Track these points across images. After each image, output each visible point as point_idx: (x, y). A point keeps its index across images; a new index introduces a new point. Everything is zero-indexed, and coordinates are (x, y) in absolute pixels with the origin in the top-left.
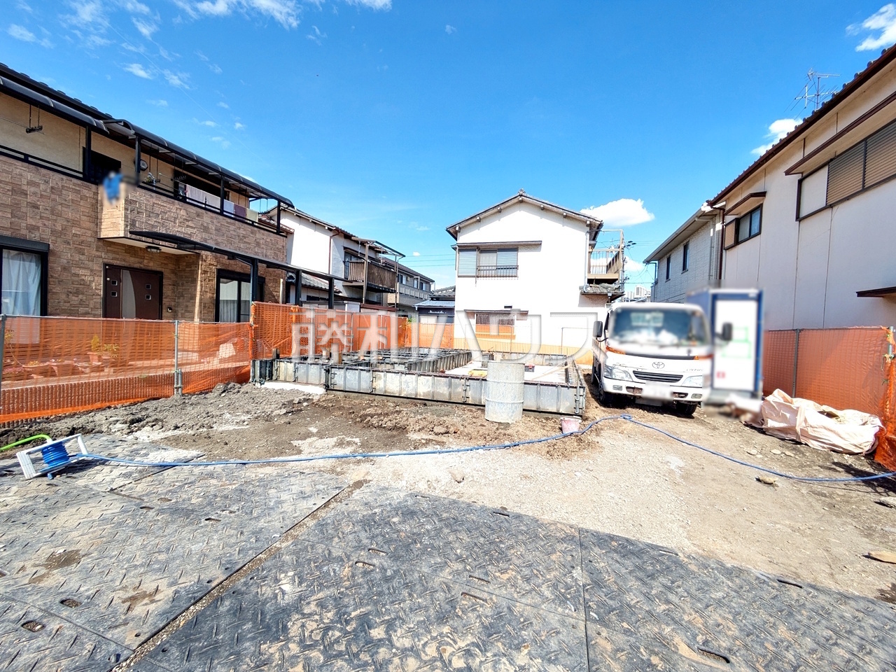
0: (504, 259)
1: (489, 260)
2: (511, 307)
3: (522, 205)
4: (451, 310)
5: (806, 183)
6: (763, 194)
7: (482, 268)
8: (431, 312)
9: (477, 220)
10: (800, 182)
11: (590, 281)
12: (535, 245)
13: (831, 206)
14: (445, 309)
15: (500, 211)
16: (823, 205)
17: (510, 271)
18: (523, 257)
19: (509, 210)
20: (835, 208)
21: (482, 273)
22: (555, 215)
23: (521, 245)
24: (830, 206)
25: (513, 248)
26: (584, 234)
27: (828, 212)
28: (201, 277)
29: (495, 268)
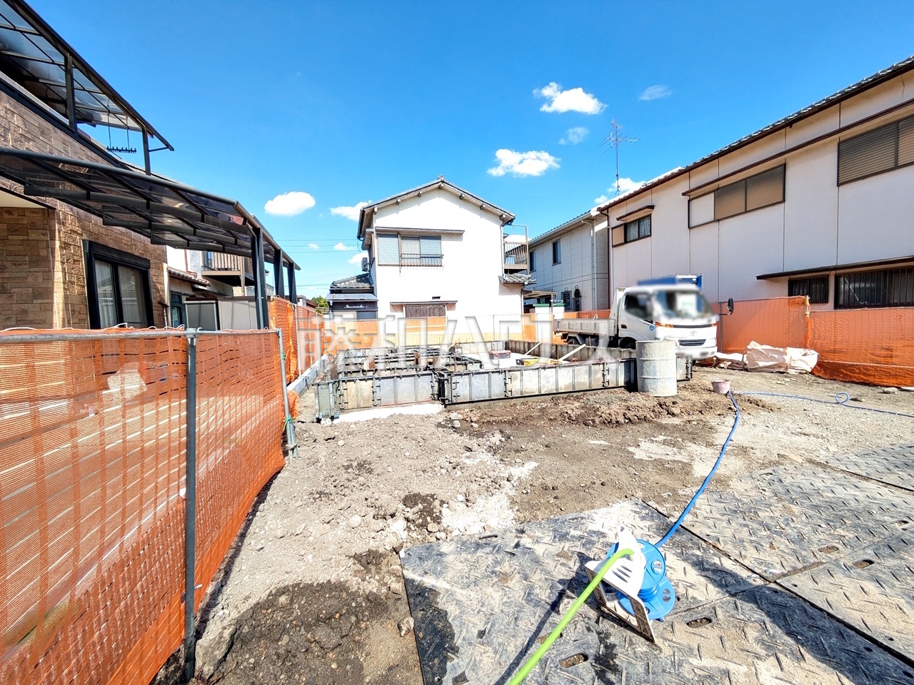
0: (428, 247)
1: (411, 247)
2: (439, 298)
3: (441, 192)
4: (374, 303)
5: (694, 203)
6: (652, 207)
7: (406, 256)
8: (348, 306)
9: (396, 203)
10: (689, 201)
11: (506, 271)
12: (457, 235)
13: (719, 220)
14: (365, 303)
15: (419, 195)
16: (712, 219)
17: (435, 260)
18: (446, 246)
19: (428, 195)
20: (721, 222)
21: (405, 262)
22: (473, 207)
23: (443, 234)
24: (717, 220)
25: (435, 236)
26: (499, 226)
27: (716, 224)
28: (62, 255)
29: (419, 256)
